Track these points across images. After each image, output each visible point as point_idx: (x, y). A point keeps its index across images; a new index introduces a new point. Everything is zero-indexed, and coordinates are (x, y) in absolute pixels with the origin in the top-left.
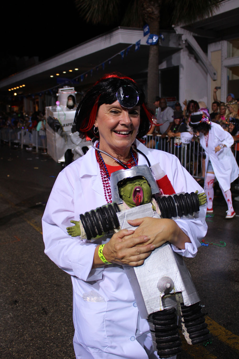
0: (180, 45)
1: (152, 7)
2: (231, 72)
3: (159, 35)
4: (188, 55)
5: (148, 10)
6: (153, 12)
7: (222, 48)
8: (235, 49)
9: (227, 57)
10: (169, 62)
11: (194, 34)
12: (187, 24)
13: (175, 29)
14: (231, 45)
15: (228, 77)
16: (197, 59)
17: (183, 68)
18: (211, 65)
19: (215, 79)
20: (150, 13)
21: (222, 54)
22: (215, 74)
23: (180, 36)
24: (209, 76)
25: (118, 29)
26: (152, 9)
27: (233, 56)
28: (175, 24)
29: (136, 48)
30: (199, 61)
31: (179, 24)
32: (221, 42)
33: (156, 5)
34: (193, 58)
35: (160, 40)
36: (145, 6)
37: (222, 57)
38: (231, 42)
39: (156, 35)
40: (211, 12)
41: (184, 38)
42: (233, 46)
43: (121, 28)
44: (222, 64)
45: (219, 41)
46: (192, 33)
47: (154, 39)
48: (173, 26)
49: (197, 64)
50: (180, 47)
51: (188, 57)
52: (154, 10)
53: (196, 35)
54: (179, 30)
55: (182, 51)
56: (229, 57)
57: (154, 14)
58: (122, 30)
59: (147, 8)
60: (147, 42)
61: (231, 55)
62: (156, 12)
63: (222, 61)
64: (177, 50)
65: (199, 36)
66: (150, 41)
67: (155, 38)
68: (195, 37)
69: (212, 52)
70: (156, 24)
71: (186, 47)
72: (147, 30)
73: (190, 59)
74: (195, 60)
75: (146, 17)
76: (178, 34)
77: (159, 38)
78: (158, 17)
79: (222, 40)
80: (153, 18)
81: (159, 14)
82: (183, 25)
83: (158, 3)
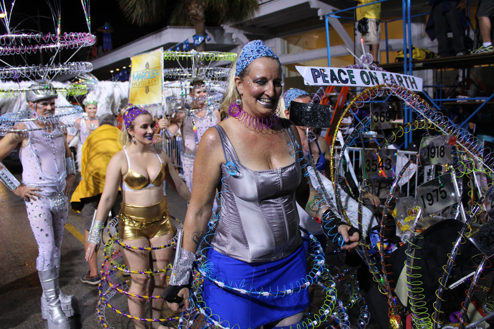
1: (197, 9)
3: (205, 35)
5: (192, 12)
6: (197, 14)
7: (275, 44)
8: (291, 46)
9: (282, 54)
12: (235, 24)
13: (224, 28)
14: (286, 42)
20: (194, 15)
23: (231, 34)
25: (167, 28)
26: (197, 11)
27: (288, 52)
28: (224, 24)
29: (184, 46)
32: (273, 40)
33: (200, 7)
35: (206, 40)
36: (189, 8)
38: (285, 39)
39: (202, 36)
41: (234, 36)
42: (288, 43)
43: (170, 28)
45: (271, 38)
46: (242, 31)
48: (222, 25)
50: (236, 44)
52: (198, 12)
53: (247, 33)
54: (227, 28)
56: (284, 53)
57: (199, 16)
58: (172, 29)
59: (192, 10)
61: (286, 52)
62: (201, 14)
65: (251, 33)
66: (196, 42)
67: (201, 39)
68: (246, 35)
70: (201, 25)
76: (228, 33)
77: (205, 38)
78: (203, 18)
79: (275, 36)
80: (197, 20)
81: (203, 16)
82: (231, 25)
83: (202, 5)
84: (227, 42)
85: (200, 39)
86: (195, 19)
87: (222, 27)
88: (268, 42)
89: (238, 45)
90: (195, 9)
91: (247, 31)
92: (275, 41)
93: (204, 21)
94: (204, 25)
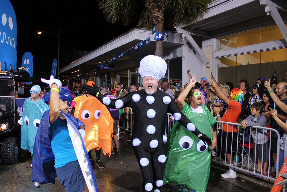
0: (181, 41)
2: (220, 61)
3: (163, 33)
4: (188, 49)
5: (154, 15)
7: (212, 44)
8: (223, 45)
9: (217, 51)
10: (175, 54)
11: (191, 34)
12: (185, 26)
14: (220, 42)
15: (218, 66)
16: (195, 52)
17: (184, 58)
18: (205, 56)
19: (208, 67)
20: (156, 17)
21: (213, 48)
22: (208, 63)
23: (181, 35)
24: (203, 64)
25: (134, 29)
27: (221, 50)
29: (147, 42)
30: (196, 53)
31: (179, 25)
33: (161, 12)
34: (192, 51)
36: (152, 12)
37: (213, 50)
38: (219, 40)
39: (161, 33)
40: (202, 16)
41: (183, 36)
44: (213, 56)
45: (211, 38)
46: (189, 32)
47: (159, 36)
48: (175, 27)
49: (195, 55)
50: (182, 43)
51: (188, 51)
52: (159, 15)
53: (193, 34)
55: (183, 46)
56: (219, 50)
57: (160, 18)
58: (137, 30)
59: (154, 14)
60: (155, 39)
62: (161, 16)
63: (213, 54)
64: (180, 45)
65: (195, 34)
66: (157, 37)
68: (192, 36)
69: (205, 47)
70: (161, 25)
71: (186, 43)
72: (155, 30)
73: (190, 52)
74: (193, 53)
75: (153, 20)
76: (179, 33)
77: (163, 35)
78: (163, 20)
79: (213, 38)
80: (158, 21)
81: (163, 18)
82: (182, 27)
83: (162, 9)
84: (176, 41)
85: (160, 36)
86: (157, 20)
87: (175, 28)
88: (207, 42)
89: (183, 44)
90: (157, 12)
91: (192, 32)
92: (212, 40)
93: (163, 22)
94: (163, 25)
